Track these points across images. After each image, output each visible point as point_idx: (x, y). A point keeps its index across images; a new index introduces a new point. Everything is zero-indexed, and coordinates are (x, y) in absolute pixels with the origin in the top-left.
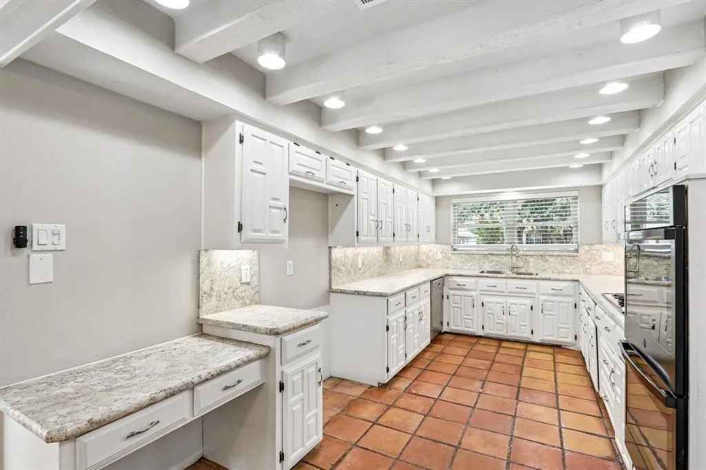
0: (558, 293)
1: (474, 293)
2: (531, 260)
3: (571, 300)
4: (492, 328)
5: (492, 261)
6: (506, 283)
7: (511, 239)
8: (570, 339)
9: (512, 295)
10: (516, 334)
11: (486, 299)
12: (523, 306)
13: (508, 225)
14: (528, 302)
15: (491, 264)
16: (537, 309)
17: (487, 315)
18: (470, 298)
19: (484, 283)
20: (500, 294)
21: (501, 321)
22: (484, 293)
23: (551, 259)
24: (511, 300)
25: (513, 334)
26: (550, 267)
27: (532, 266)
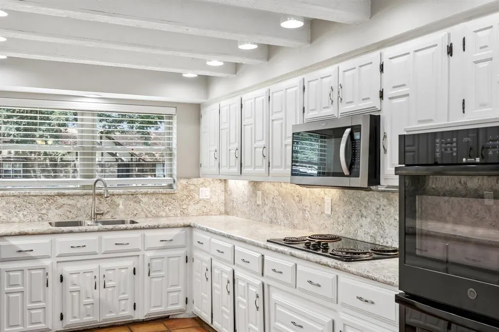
0: (167, 245)
1: (46, 262)
2: (120, 201)
3: (182, 252)
4: (76, 314)
5: (61, 206)
6: (100, 238)
7: (88, 171)
8: (181, 306)
9: (109, 256)
10: (113, 315)
11: (67, 269)
12: (123, 271)
13: (83, 148)
14: (130, 263)
15: (59, 211)
16: (142, 272)
17: (69, 295)
18: (41, 271)
19: (64, 242)
20: (91, 257)
21: (91, 300)
22: (64, 258)
23: (145, 199)
24: (106, 265)
25: (109, 316)
26: (142, 210)
27: (122, 209)
